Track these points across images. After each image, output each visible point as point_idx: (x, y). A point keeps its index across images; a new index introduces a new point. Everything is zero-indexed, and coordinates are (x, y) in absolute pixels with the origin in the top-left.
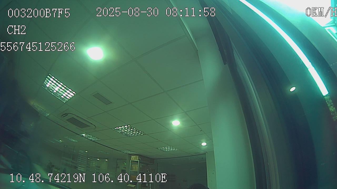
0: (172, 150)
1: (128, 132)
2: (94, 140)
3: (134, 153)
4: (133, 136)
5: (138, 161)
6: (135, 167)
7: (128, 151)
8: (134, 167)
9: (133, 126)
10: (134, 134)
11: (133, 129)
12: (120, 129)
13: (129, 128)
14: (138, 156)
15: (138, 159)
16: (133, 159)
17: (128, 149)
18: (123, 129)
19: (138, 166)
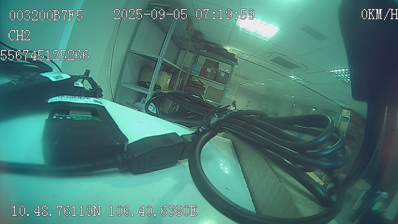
1: (345, 78)
2: (304, 84)
3: (347, 106)
5: (348, 118)
7: (341, 102)
8: (343, 124)
12: (336, 73)
13: (347, 73)
14: (350, 112)
15: (349, 115)
16: (344, 114)
17: (341, 100)
18: (340, 73)
19: (347, 124)
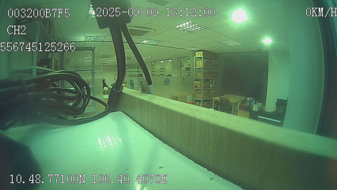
0: (235, 44)
1: (191, 28)
2: (156, 44)
3: (197, 49)
4: (196, 31)
5: (202, 57)
6: (200, 64)
7: (191, 48)
8: (198, 63)
9: (194, 22)
10: (196, 30)
11: (195, 25)
12: (182, 27)
13: (191, 24)
14: (202, 52)
15: (202, 54)
16: (197, 56)
17: (191, 46)
18: (185, 26)
19: (202, 62)
